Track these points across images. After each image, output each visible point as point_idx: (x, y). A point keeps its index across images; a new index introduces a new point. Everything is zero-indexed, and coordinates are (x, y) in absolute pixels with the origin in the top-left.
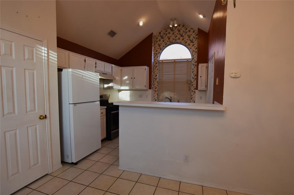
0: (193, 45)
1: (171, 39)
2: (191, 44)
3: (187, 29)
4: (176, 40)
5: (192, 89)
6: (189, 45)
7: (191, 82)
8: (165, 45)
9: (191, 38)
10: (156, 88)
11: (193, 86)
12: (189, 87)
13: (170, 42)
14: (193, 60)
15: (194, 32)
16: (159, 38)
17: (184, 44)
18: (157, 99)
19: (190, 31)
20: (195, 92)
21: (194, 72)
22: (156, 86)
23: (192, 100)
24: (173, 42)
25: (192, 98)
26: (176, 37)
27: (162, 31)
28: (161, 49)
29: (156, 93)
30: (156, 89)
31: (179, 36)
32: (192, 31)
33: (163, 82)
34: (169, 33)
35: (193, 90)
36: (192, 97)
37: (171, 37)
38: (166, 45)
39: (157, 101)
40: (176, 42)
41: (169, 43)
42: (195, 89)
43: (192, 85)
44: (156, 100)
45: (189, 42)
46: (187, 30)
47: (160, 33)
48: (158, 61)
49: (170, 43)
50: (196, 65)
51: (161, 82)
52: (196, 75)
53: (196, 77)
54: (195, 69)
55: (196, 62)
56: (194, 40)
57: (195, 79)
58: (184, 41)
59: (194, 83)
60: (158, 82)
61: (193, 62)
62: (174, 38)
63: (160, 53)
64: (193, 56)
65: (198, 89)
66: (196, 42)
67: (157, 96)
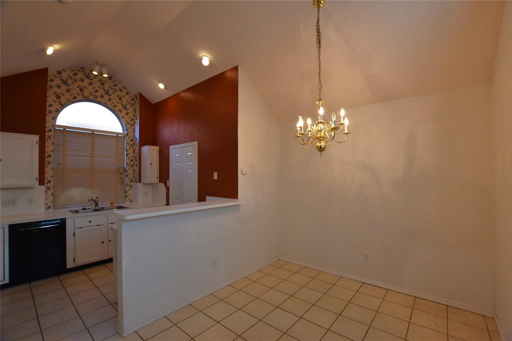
0: (127, 114)
1: (86, 93)
2: (124, 111)
3: (116, 85)
4: (96, 97)
5: (127, 181)
6: (121, 111)
7: (125, 171)
8: (71, 99)
9: (124, 102)
10: (49, 182)
11: (129, 176)
12: (121, 178)
13: (84, 97)
14: (128, 137)
15: (128, 94)
16: (57, 81)
17: (112, 108)
18: (51, 205)
19: (121, 91)
20: (131, 186)
21: (129, 156)
22: (51, 179)
23: (127, 199)
24: (91, 98)
25: (126, 197)
26: (96, 91)
27: (64, 70)
28: (61, 104)
29: (50, 193)
30: (50, 185)
31: (101, 92)
32: (124, 91)
33: (66, 170)
34: (82, 80)
35: (129, 183)
36: (127, 194)
37: (85, 89)
38: (75, 100)
39: (52, 208)
40: (96, 99)
41: (80, 97)
42: (132, 181)
43: (127, 176)
44: (49, 207)
45: (120, 107)
46: (117, 88)
47: (59, 73)
48: (53, 126)
49: (83, 98)
50: (132, 145)
51: (62, 170)
52: (132, 160)
53: (132, 163)
54: (131, 151)
55: (132, 140)
56: (128, 106)
57: (132, 166)
58: (110, 102)
59: (130, 172)
60: (54, 170)
61: (127, 140)
62: (92, 91)
63: (58, 111)
64: (127, 130)
65: (142, 182)
66: (131, 110)
67: (51, 199)
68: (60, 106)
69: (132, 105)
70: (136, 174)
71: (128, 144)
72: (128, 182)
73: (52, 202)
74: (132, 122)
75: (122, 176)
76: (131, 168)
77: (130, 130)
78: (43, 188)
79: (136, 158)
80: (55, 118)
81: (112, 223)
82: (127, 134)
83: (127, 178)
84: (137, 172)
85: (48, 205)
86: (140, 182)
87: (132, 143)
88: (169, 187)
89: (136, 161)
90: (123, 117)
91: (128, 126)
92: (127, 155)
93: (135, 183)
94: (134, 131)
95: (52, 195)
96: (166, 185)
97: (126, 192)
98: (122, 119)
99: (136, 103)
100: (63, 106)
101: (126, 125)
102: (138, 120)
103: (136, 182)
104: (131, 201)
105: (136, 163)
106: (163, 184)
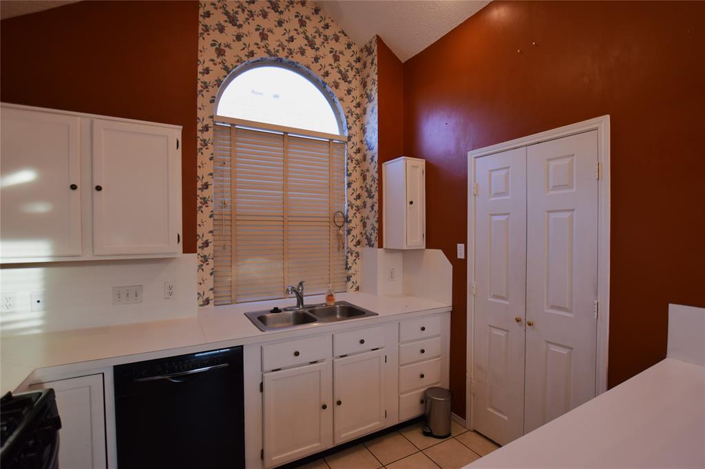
0: (349, 92)
1: (272, 43)
2: (344, 86)
3: (327, 26)
4: (291, 52)
5: (350, 243)
6: (337, 86)
7: (347, 220)
8: (245, 58)
9: (343, 65)
10: (206, 244)
11: (353, 233)
12: (339, 236)
13: (269, 52)
14: (350, 144)
15: (349, 46)
16: (218, 16)
17: (321, 78)
18: (210, 295)
19: (337, 39)
20: (358, 255)
22: (209, 237)
23: (350, 284)
24: (282, 55)
25: (349, 278)
26: (291, 39)
28: (227, 69)
29: (208, 269)
30: (208, 251)
31: (300, 41)
32: (343, 39)
33: (238, 218)
34: (265, 15)
35: (354, 248)
36: (350, 272)
37: (269, 34)
38: (252, 59)
39: (212, 302)
40: (290, 60)
41: (260, 54)
42: (359, 243)
43: (349, 232)
44: (207, 302)
45: (335, 76)
46: (330, 33)
48: (212, 117)
49: (266, 56)
50: (358, 163)
51: (229, 218)
52: (359, 197)
53: (359, 203)
54: (356, 175)
55: (359, 151)
56: (351, 74)
57: (358, 209)
58: (317, 66)
59: (356, 222)
60: (215, 217)
61: (349, 150)
62: (284, 39)
63: (221, 85)
64: (349, 128)
65: (384, 246)
66: (356, 83)
67: (210, 283)
68: (225, 73)
69: (358, 72)
70: (369, 228)
71: (350, 158)
72: (351, 245)
73: (211, 289)
74: (358, 111)
75: (341, 232)
76: (358, 215)
77: (356, 129)
78: (193, 258)
79: (369, 192)
80: (214, 101)
81: (341, 357)
82: (349, 138)
83: (350, 237)
84: (372, 221)
85: (205, 297)
86: (380, 246)
87: (358, 157)
88: (464, 262)
89: (370, 196)
90: (341, 99)
91: (352, 119)
92: (349, 185)
93: (368, 248)
94: (363, 130)
95: (211, 274)
96: (451, 255)
97: (347, 268)
98: (339, 104)
99: (368, 65)
100: (230, 73)
101: (347, 117)
102: (376, 101)
103: (372, 246)
104: (358, 289)
105: (369, 202)
106: (440, 250)
